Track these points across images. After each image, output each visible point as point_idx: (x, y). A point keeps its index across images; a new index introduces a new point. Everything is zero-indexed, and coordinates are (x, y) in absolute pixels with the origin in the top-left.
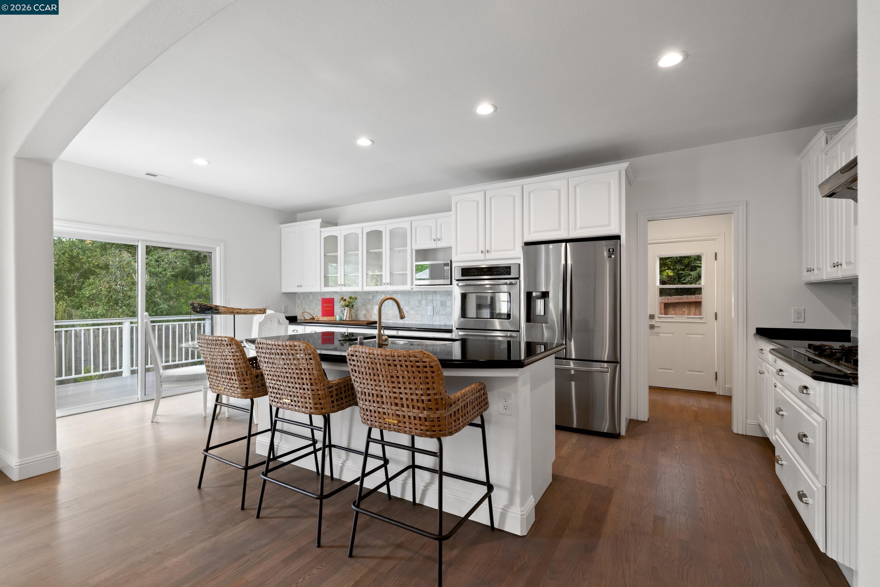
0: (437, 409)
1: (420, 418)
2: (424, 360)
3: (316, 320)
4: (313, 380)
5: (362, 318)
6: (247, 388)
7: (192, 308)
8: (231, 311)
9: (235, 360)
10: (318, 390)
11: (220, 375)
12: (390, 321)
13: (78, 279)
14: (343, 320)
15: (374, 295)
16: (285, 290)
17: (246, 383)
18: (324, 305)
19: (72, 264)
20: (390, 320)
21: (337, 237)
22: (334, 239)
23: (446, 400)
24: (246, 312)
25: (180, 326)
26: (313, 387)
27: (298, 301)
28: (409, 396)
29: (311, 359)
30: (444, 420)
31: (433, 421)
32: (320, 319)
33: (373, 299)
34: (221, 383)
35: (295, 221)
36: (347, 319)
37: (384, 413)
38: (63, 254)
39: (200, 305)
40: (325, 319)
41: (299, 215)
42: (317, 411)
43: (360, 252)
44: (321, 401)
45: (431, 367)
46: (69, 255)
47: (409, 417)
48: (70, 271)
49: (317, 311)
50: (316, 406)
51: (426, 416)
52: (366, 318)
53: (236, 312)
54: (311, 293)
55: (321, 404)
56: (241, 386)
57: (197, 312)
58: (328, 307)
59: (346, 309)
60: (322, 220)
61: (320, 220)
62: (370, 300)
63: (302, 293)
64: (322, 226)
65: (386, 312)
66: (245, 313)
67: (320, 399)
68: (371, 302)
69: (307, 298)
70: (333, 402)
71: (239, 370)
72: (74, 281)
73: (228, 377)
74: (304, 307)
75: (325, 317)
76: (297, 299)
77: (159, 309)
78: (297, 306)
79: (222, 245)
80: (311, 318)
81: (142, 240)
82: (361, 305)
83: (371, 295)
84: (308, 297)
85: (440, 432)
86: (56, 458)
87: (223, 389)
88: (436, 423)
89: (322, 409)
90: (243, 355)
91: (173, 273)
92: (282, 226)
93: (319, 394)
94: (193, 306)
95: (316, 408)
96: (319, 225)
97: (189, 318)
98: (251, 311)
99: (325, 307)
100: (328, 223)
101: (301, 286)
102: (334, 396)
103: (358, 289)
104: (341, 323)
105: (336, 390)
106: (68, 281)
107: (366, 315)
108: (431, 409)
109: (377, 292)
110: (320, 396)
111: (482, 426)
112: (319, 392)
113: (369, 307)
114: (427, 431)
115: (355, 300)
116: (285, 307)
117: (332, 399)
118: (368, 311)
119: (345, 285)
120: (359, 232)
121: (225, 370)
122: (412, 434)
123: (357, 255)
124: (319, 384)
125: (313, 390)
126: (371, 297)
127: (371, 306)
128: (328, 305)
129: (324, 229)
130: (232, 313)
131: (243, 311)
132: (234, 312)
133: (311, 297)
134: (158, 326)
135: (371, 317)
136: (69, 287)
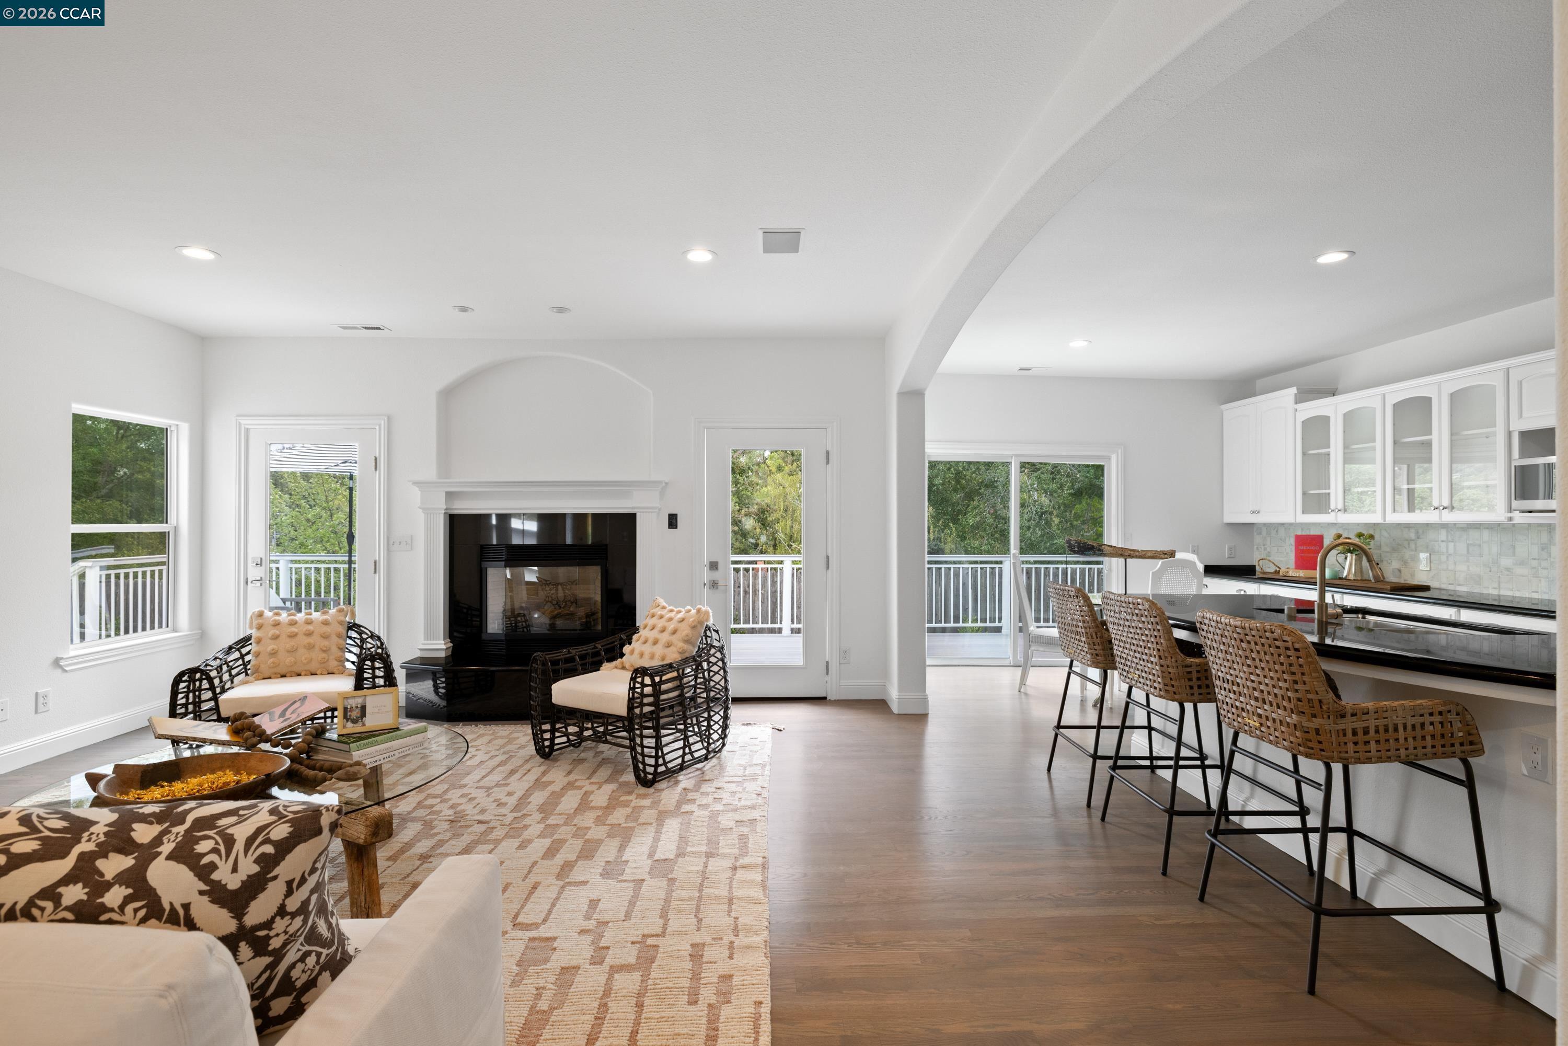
0: (1314, 716)
1: (1288, 723)
2: (1286, 638)
3: (1281, 574)
4: (1162, 651)
5: (1392, 578)
6: (1097, 655)
7: (1069, 547)
8: (1120, 552)
9: (1082, 616)
10: (1168, 666)
11: (1069, 634)
12: (1459, 588)
13: (963, 501)
14: (1341, 579)
15: (1420, 531)
16: (1229, 518)
17: (1096, 647)
18: (1301, 548)
19: (958, 482)
20: (1459, 585)
21: (1329, 417)
22: (1323, 421)
23: (1328, 704)
24: (1143, 555)
25: (1082, 571)
26: (1163, 662)
27: (1258, 539)
28: (1270, 688)
29: (1157, 623)
30: (1329, 735)
31: (1308, 732)
32: (1291, 574)
33: (1418, 538)
34: (1071, 644)
35: (1253, 394)
36: (1351, 577)
37: (1243, 709)
38: (949, 469)
39: (1079, 543)
40: (1301, 573)
41: (1259, 383)
42: (1169, 695)
43: (1378, 444)
44: (1173, 683)
45: (1297, 650)
46: (955, 470)
47: (1274, 720)
48: (955, 490)
49: (1285, 559)
50: (1167, 688)
51: (1296, 723)
52: (1400, 577)
53: (1127, 554)
54: (1283, 524)
55: (1173, 686)
56: (1091, 651)
57: (1075, 552)
58: (1309, 551)
59: (1349, 559)
60: (1298, 389)
61: (1294, 390)
62: (1409, 541)
63: (1265, 525)
64: (1298, 400)
65: (1450, 568)
66: (1140, 557)
67: (1171, 679)
68: (1412, 545)
69: (1273, 533)
70: (1191, 687)
71: (1088, 630)
72: (959, 504)
73: (1078, 637)
74: (1269, 550)
75: (1301, 571)
76: (1255, 534)
77: (1054, 544)
78: (1255, 547)
79: (1120, 451)
80: (1276, 571)
81: (1016, 456)
82: (1388, 550)
83: (1413, 530)
84: (1277, 531)
85: (1322, 753)
86: (924, 700)
87: (1073, 652)
88: (1312, 735)
89: (1175, 693)
90: (1091, 611)
91: (1072, 491)
92: (1224, 407)
93: (1170, 673)
94: (1070, 544)
95: (1166, 691)
96: (1292, 399)
97: (1064, 559)
98: (1149, 554)
99: (1302, 551)
100: (1307, 393)
101: (1259, 512)
102: (1194, 679)
103: (1376, 518)
104: (1341, 583)
105: (1198, 672)
106: (953, 504)
107: (1400, 571)
108: (1303, 713)
109: (1427, 525)
110: (1172, 675)
111: (1469, 784)
112: (1170, 670)
113: (1407, 554)
114: (1299, 745)
115: (1368, 540)
116: (1230, 549)
117: (1191, 683)
118: (1405, 563)
119: (1345, 511)
120: (1377, 404)
121: (1074, 629)
122: (1295, 752)
123: (1374, 449)
124: (1169, 658)
125: (1162, 666)
126: (1412, 535)
127: (1412, 553)
128: (1308, 548)
129: (1300, 406)
130: (1121, 555)
131: (1137, 553)
132: (1125, 554)
133: (1282, 532)
134: (1036, 568)
135: (1413, 575)
136: (954, 512)
